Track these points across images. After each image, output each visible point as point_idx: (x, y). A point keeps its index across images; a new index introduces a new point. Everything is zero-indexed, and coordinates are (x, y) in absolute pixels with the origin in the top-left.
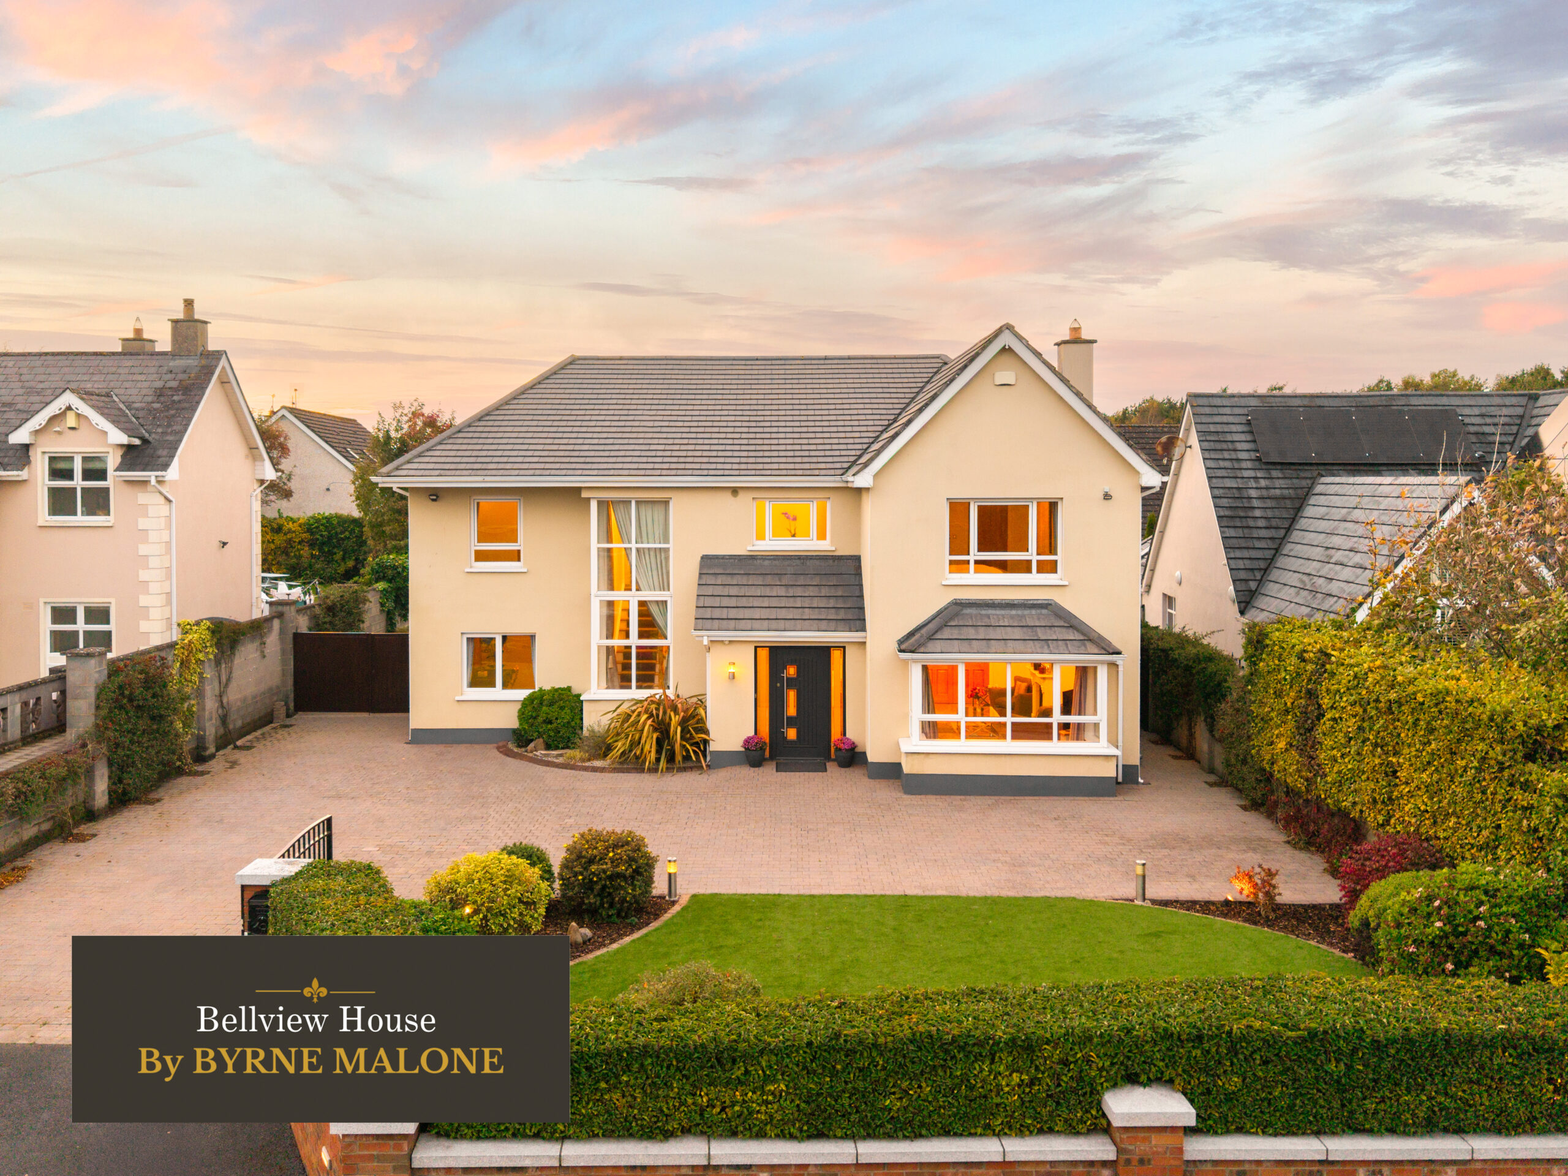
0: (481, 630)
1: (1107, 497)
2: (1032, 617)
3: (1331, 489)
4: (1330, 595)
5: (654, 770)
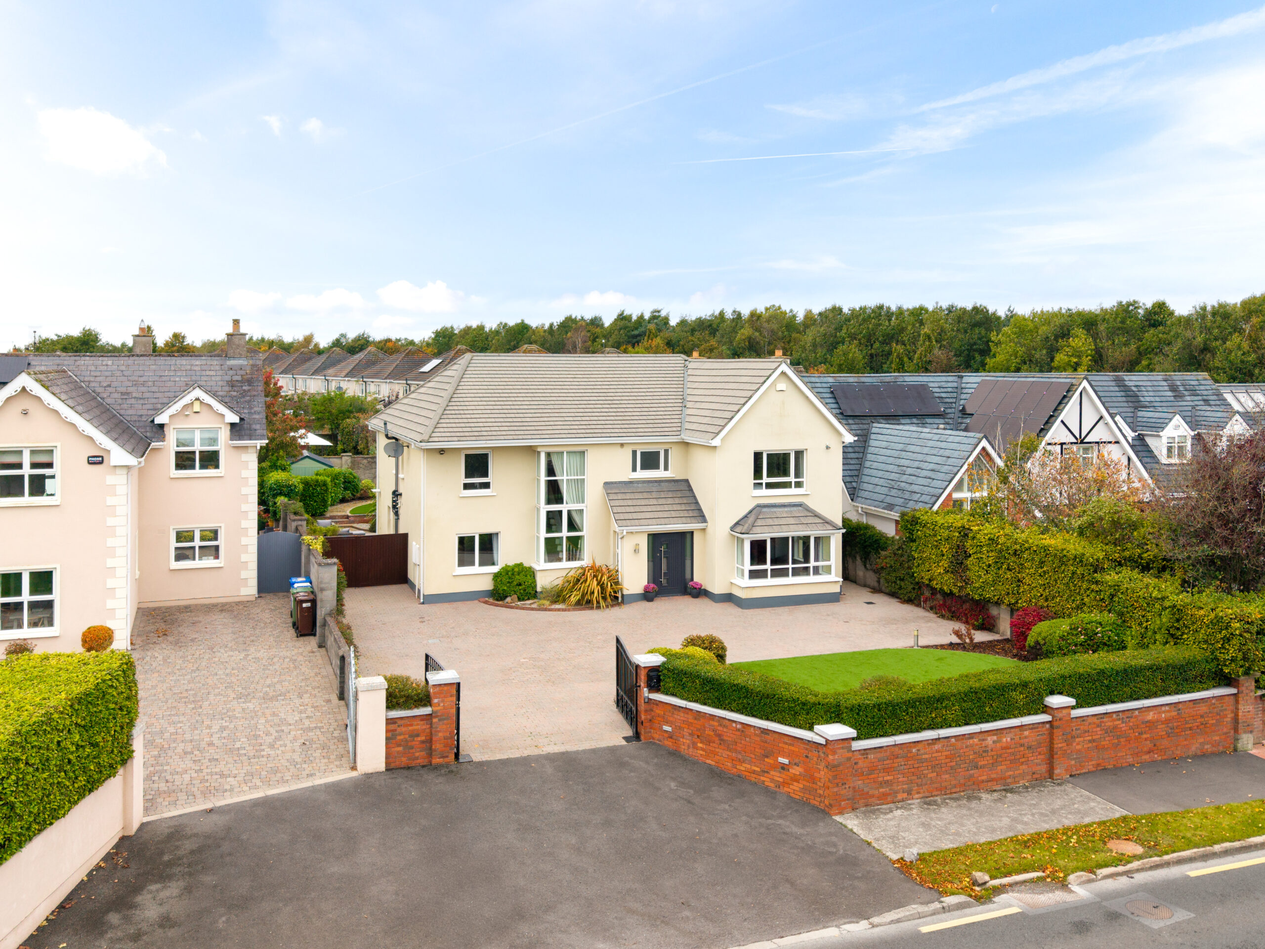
0: (466, 532)
1: (828, 448)
2: (796, 511)
3: (884, 431)
4: (915, 492)
5: (598, 607)
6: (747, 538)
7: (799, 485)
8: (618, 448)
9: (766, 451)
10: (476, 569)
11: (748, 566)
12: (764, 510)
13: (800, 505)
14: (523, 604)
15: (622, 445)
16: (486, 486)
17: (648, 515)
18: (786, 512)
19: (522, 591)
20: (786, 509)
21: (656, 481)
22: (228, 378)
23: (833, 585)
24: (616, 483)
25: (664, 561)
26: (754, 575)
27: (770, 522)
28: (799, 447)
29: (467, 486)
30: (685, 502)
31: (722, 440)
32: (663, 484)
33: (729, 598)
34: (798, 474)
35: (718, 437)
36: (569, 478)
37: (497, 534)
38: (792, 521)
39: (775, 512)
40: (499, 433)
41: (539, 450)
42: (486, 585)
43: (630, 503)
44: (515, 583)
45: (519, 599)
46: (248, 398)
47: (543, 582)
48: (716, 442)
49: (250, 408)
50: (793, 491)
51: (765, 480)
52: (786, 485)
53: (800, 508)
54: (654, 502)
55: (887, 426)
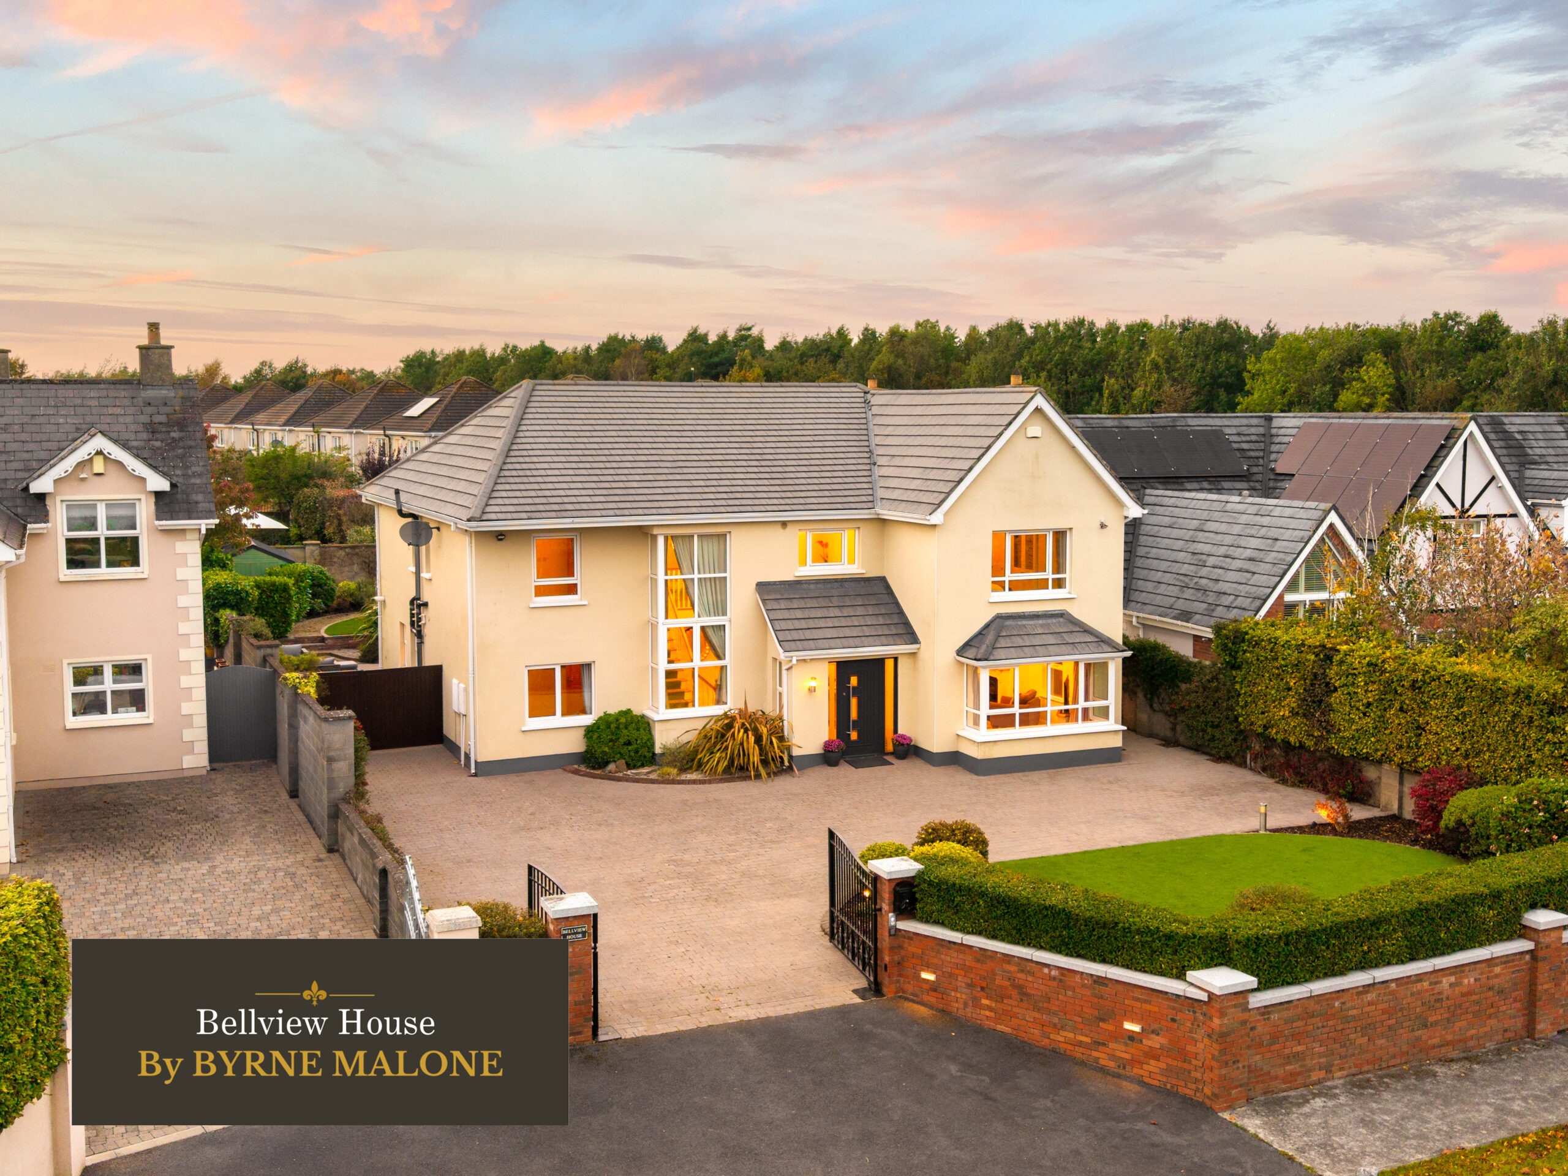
0: (541, 662)
1: (1103, 526)
3: (1166, 501)
4: (1224, 593)
5: (758, 776)
6: (984, 667)
7: (1059, 584)
8: (778, 530)
9: (1010, 531)
10: (558, 720)
11: (985, 710)
12: (1008, 623)
13: (1061, 614)
14: (636, 774)
15: (784, 524)
16: (571, 589)
17: (828, 633)
18: (1042, 626)
19: (632, 754)
20: (1040, 622)
21: (836, 581)
22: (145, 419)
23: (1111, 736)
24: (774, 583)
25: (854, 702)
26: (995, 722)
27: (1018, 641)
28: (1060, 525)
29: (541, 591)
30: (883, 611)
31: (945, 515)
32: (846, 585)
33: (954, 759)
34: (1059, 567)
35: (939, 510)
36: (702, 576)
37: (589, 666)
38: (1051, 639)
39: (1024, 626)
40: (592, 506)
41: (655, 532)
42: (574, 744)
43: (799, 614)
44: (622, 741)
45: (629, 766)
46: (180, 451)
47: (663, 739)
48: (937, 518)
49: (186, 467)
50: (1051, 593)
51: (1009, 576)
52: (1041, 584)
53: (1061, 620)
54: (837, 613)
55: (1169, 493)
